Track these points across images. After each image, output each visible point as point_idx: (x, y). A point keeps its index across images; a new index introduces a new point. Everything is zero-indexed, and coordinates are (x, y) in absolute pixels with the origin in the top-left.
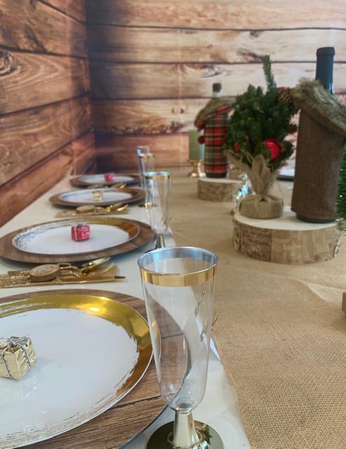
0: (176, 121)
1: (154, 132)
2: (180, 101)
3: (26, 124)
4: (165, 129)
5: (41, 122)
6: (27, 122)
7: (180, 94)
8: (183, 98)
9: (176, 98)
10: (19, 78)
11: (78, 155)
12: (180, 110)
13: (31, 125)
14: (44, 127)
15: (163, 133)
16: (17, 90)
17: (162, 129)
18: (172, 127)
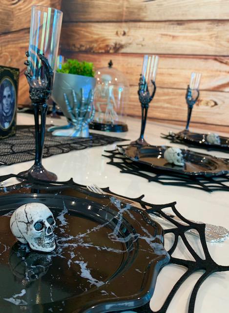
0: (118, 42)
2: (124, 24)
3: (22, 40)
4: (109, 49)
6: (23, 38)
7: (124, 18)
8: (126, 21)
9: (121, 22)
10: (22, 7)
12: (122, 33)
13: (25, 40)
15: (107, 53)
16: (20, 15)
18: (115, 48)
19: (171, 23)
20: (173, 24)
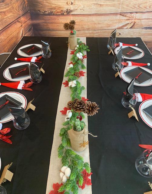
0: (69, 9)
1: (58, 14)
5: (6, 6)
11: (24, 23)
12: (71, 3)
13: (2, 7)
14: (8, 9)
17: (62, 12)
18: (67, 12)
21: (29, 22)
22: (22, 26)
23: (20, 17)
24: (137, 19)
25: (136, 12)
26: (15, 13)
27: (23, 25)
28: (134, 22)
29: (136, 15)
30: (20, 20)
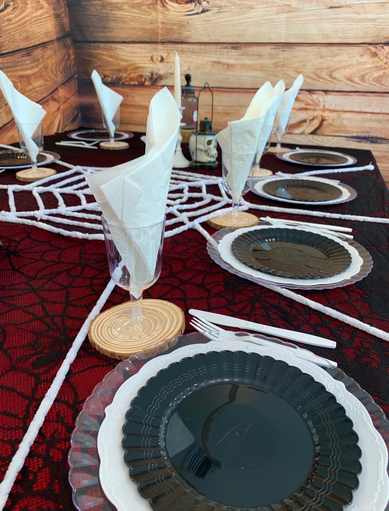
0: (155, 72)
1: (132, 83)
2: (160, 47)
3: (20, 66)
4: (143, 80)
5: (33, 64)
6: (21, 64)
7: (160, 38)
8: (163, 43)
9: (156, 43)
10: (12, 16)
11: (64, 102)
12: (160, 59)
13: (25, 67)
14: (36, 70)
15: (142, 85)
16: (11, 29)
17: (140, 80)
18: (151, 78)
19: (224, 46)
20: (225, 48)
21: (74, 100)
22: (59, 108)
23: (57, 89)
24: (328, 110)
25: (326, 92)
26: (49, 79)
27: (62, 107)
28: (319, 116)
29: (324, 98)
30: (56, 96)
